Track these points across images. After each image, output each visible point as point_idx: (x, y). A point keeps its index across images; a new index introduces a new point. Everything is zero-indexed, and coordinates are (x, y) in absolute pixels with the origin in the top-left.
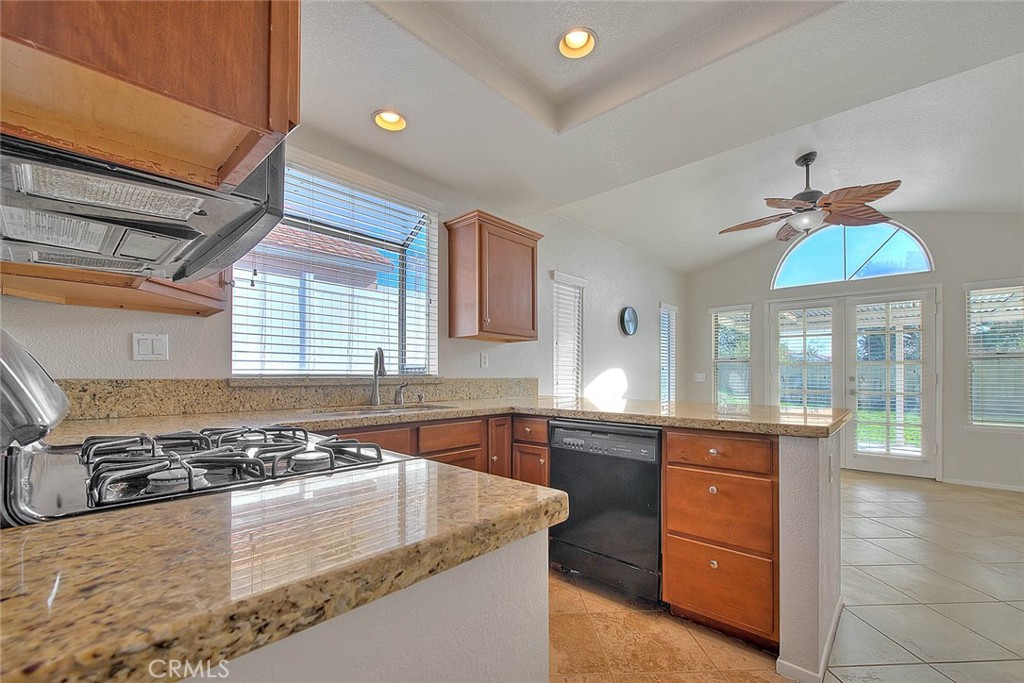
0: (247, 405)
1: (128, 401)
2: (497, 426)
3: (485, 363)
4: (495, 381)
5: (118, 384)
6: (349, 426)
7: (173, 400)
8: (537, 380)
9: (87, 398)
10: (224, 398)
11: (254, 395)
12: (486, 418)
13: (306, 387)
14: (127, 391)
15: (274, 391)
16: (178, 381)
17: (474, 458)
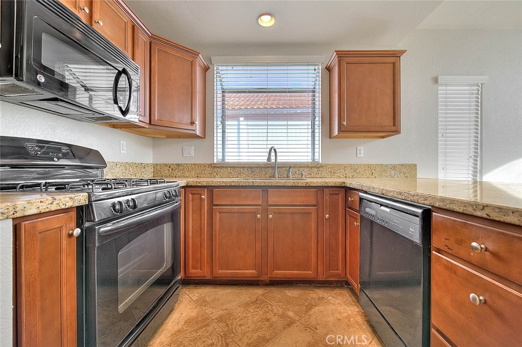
1: (181, 172)
2: (330, 194)
3: (360, 154)
4: (369, 166)
5: (178, 165)
7: (194, 172)
8: (415, 166)
9: (171, 170)
10: (210, 172)
11: (221, 171)
12: (321, 188)
13: (243, 167)
14: (181, 167)
15: (229, 169)
16: (195, 164)
17: (311, 213)
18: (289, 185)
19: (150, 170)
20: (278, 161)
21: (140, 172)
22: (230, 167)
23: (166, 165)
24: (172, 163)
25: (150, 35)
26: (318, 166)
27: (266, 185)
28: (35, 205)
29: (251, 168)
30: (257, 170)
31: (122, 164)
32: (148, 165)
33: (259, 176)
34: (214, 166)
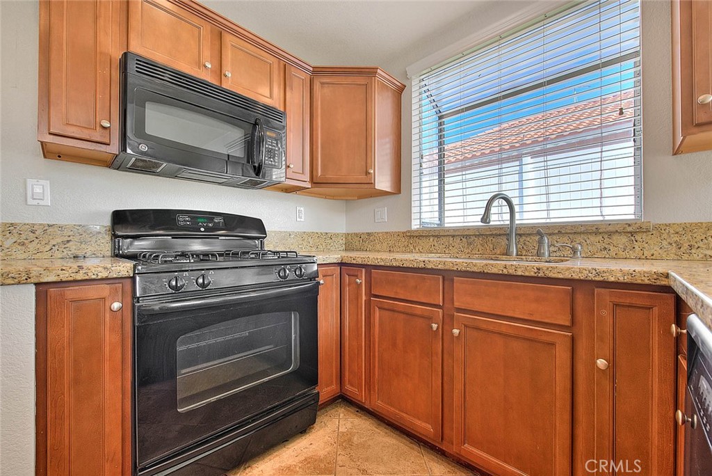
0: (417, 249)
1: (372, 243)
5: (369, 234)
6: (382, 264)
9: (361, 241)
11: (420, 242)
12: (584, 287)
13: (453, 236)
14: (371, 238)
15: (431, 240)
16: (387, 233)
17: (553, 344)
18: (495, 271)
19: (341, 241)
20: (517, 222)
21: (324, 244)
22: (433, 236)
23: (356, 235)
24: (364, 232)
25: (311, 69)
26: (629, 229)
27: (447, 267)
28: (54, 272)
29: (467, 236)
30: (478, 241)
31: (296, 234)
32: (337, 235)
33: (481, 252)
34: (409, 234)
